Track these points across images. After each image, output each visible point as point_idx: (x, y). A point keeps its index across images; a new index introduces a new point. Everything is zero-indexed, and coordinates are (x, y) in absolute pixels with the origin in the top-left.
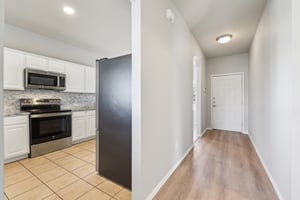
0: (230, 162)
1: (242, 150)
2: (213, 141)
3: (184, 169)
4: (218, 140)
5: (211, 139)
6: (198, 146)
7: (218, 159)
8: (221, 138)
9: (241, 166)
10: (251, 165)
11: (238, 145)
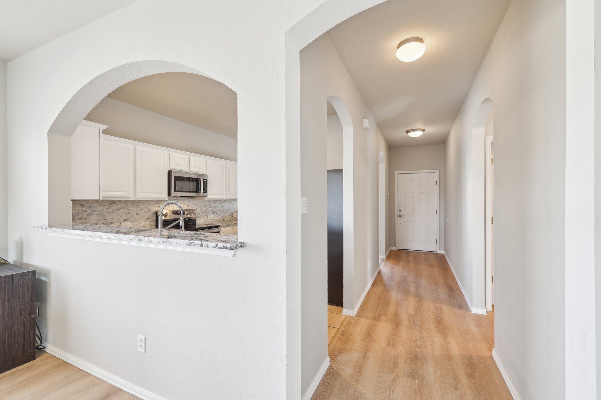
0: (424, 282)
1: (436, 271)
2: (402, 263)
3: (378, 290)
4: (408, 262)
5: (399, 261)
6: (385, 268)
7: (410, 279)
8: (411, 259)
9: (436, 284)
10: (446, 282)
11: (432, 266)
